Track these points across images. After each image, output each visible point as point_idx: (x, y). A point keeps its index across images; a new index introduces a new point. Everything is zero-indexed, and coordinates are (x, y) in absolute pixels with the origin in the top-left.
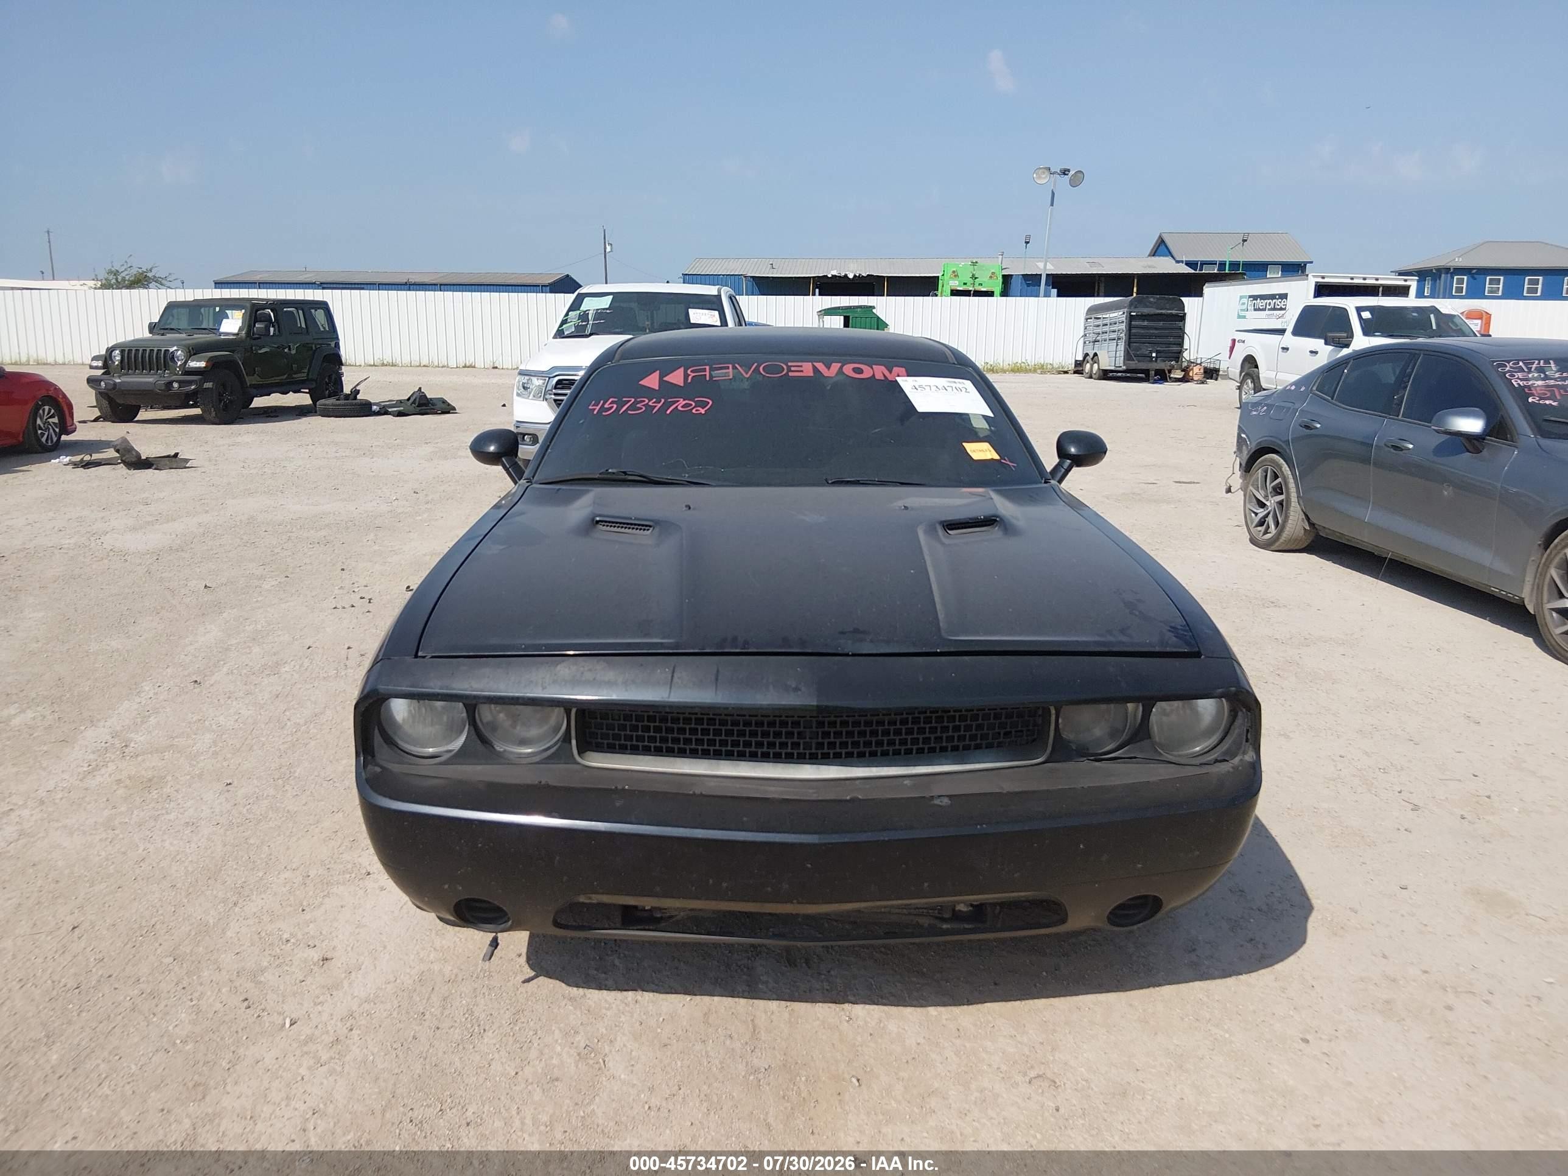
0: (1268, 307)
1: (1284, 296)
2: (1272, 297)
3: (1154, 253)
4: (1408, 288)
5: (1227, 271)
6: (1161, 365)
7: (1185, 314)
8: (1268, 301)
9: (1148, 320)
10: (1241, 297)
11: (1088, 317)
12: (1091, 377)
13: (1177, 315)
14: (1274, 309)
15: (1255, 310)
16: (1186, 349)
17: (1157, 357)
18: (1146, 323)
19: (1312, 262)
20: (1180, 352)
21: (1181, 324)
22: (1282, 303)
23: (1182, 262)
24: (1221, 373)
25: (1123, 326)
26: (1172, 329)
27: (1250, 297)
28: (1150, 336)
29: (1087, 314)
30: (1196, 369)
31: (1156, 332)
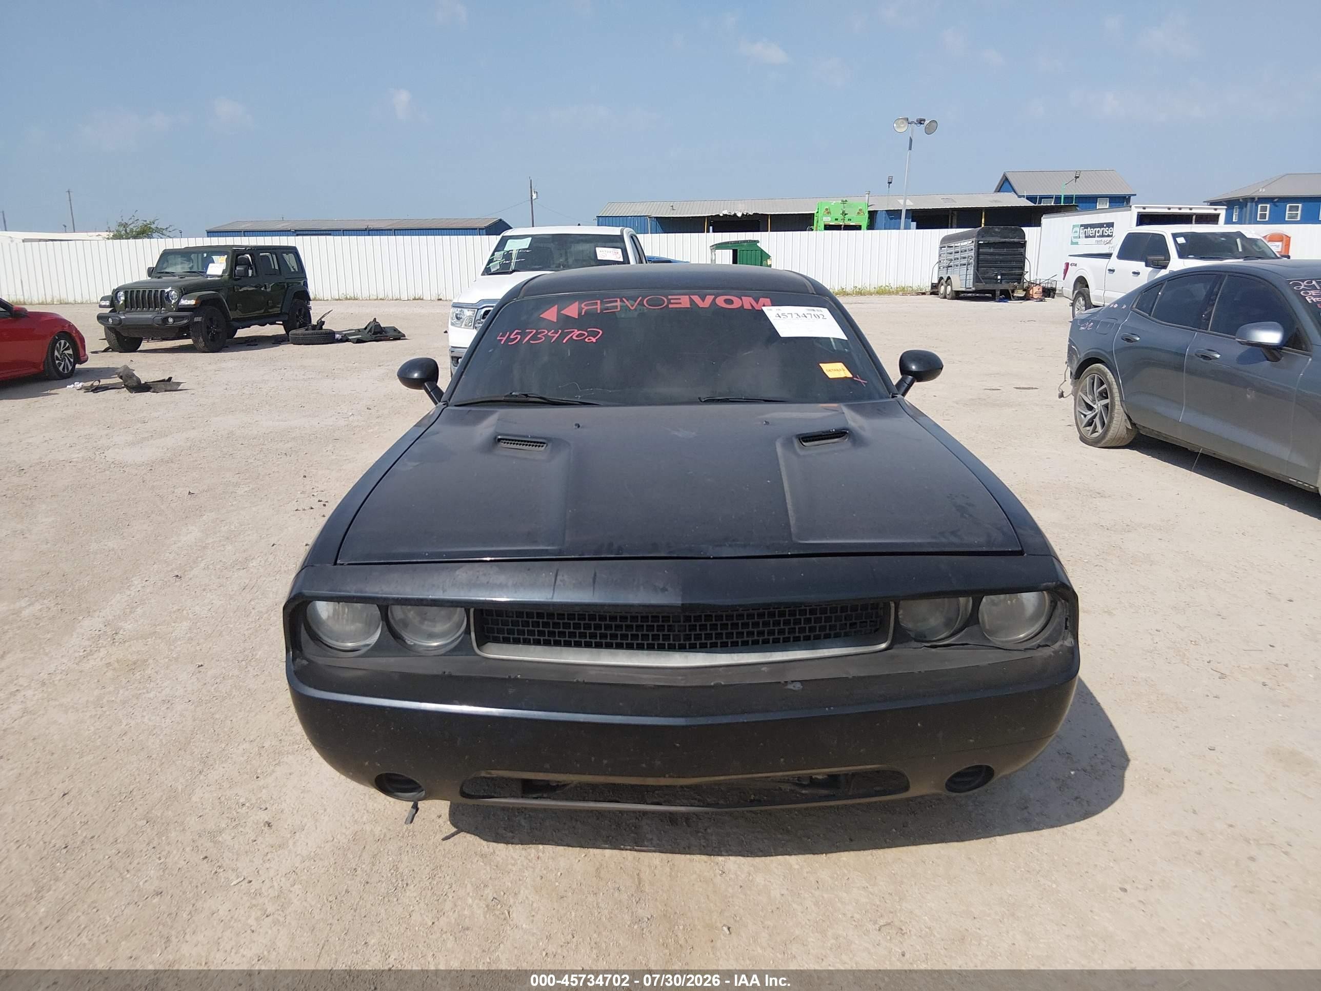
0: (1097, 234)
1: (1111, 225)
2: (1101, 225)
3: (999, 189)
4: (1218, 216)
5: (1062, 204)
6: (1005, 286)
7: (1025, 242)
8: (1098, 229)
9: (994, 248)
10: (1074, 226)
11: (942, 246)
12: (945, 297)
13: (1019, 243)
14: (1103, 236)
15: (1086, 237)
16: (1027, 272)
17: (1001, 280)
18: (992, 250)
19: (1135, 195)
20: (1022, 275)
21: (1022, 250)
22: (1110, 231)
23: (1024, 196)
24: (1057, 292)
25: (972, 253)
26: (1015, 255)
27: (1082, 226)
28: (996, 262)
29: (941, 243)
30: (1036, 289)
31: (1001, 257)
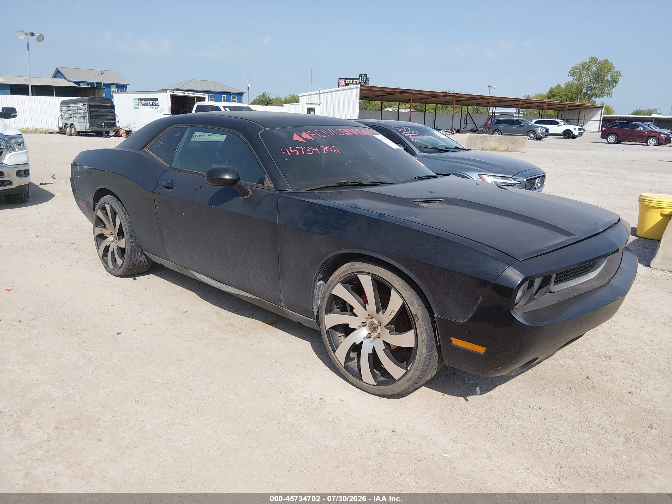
0: (149, 104)
1: (157, 100)
2: (151, 100)
3: (55, 76)
4: (205, 98)
5: (95, 87)
6: (107, 129)
7: (114, 106)
8: (149, 101)
9: (98, 108)
10: (134, 99)
11: (62, 106)
12: (71, 135)
13: (110, 106)
14: (152, 105)
15: (142, 105)
16: (117, 122)
17: (104, 125)
18: (97, 110)
19: (129, 85)
20: (115, 123)
21: (113, 110)
22: (156, 103)
23: (71, 81)
24: (132, 133)
25: (86, 111)
26: (109, 112)
27: (139, 99)
28: (100, 116)
29: (61, 104)
30: (122, 131)
31: (102, 114)
